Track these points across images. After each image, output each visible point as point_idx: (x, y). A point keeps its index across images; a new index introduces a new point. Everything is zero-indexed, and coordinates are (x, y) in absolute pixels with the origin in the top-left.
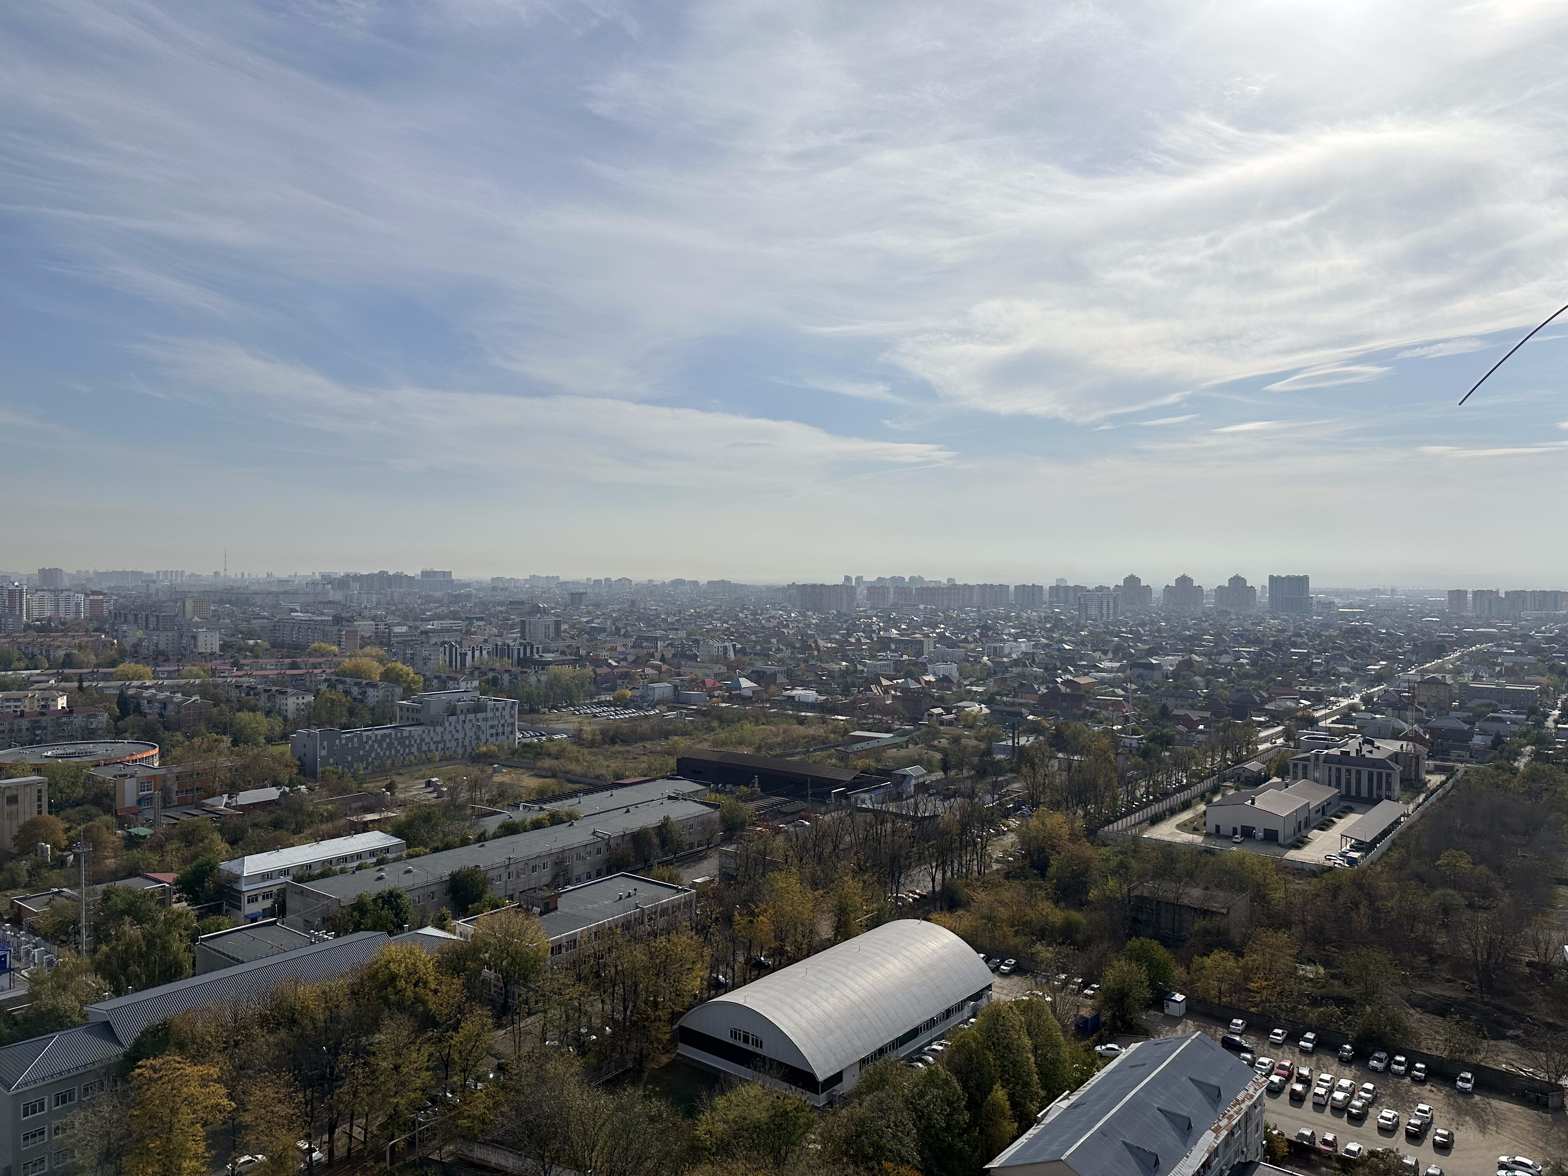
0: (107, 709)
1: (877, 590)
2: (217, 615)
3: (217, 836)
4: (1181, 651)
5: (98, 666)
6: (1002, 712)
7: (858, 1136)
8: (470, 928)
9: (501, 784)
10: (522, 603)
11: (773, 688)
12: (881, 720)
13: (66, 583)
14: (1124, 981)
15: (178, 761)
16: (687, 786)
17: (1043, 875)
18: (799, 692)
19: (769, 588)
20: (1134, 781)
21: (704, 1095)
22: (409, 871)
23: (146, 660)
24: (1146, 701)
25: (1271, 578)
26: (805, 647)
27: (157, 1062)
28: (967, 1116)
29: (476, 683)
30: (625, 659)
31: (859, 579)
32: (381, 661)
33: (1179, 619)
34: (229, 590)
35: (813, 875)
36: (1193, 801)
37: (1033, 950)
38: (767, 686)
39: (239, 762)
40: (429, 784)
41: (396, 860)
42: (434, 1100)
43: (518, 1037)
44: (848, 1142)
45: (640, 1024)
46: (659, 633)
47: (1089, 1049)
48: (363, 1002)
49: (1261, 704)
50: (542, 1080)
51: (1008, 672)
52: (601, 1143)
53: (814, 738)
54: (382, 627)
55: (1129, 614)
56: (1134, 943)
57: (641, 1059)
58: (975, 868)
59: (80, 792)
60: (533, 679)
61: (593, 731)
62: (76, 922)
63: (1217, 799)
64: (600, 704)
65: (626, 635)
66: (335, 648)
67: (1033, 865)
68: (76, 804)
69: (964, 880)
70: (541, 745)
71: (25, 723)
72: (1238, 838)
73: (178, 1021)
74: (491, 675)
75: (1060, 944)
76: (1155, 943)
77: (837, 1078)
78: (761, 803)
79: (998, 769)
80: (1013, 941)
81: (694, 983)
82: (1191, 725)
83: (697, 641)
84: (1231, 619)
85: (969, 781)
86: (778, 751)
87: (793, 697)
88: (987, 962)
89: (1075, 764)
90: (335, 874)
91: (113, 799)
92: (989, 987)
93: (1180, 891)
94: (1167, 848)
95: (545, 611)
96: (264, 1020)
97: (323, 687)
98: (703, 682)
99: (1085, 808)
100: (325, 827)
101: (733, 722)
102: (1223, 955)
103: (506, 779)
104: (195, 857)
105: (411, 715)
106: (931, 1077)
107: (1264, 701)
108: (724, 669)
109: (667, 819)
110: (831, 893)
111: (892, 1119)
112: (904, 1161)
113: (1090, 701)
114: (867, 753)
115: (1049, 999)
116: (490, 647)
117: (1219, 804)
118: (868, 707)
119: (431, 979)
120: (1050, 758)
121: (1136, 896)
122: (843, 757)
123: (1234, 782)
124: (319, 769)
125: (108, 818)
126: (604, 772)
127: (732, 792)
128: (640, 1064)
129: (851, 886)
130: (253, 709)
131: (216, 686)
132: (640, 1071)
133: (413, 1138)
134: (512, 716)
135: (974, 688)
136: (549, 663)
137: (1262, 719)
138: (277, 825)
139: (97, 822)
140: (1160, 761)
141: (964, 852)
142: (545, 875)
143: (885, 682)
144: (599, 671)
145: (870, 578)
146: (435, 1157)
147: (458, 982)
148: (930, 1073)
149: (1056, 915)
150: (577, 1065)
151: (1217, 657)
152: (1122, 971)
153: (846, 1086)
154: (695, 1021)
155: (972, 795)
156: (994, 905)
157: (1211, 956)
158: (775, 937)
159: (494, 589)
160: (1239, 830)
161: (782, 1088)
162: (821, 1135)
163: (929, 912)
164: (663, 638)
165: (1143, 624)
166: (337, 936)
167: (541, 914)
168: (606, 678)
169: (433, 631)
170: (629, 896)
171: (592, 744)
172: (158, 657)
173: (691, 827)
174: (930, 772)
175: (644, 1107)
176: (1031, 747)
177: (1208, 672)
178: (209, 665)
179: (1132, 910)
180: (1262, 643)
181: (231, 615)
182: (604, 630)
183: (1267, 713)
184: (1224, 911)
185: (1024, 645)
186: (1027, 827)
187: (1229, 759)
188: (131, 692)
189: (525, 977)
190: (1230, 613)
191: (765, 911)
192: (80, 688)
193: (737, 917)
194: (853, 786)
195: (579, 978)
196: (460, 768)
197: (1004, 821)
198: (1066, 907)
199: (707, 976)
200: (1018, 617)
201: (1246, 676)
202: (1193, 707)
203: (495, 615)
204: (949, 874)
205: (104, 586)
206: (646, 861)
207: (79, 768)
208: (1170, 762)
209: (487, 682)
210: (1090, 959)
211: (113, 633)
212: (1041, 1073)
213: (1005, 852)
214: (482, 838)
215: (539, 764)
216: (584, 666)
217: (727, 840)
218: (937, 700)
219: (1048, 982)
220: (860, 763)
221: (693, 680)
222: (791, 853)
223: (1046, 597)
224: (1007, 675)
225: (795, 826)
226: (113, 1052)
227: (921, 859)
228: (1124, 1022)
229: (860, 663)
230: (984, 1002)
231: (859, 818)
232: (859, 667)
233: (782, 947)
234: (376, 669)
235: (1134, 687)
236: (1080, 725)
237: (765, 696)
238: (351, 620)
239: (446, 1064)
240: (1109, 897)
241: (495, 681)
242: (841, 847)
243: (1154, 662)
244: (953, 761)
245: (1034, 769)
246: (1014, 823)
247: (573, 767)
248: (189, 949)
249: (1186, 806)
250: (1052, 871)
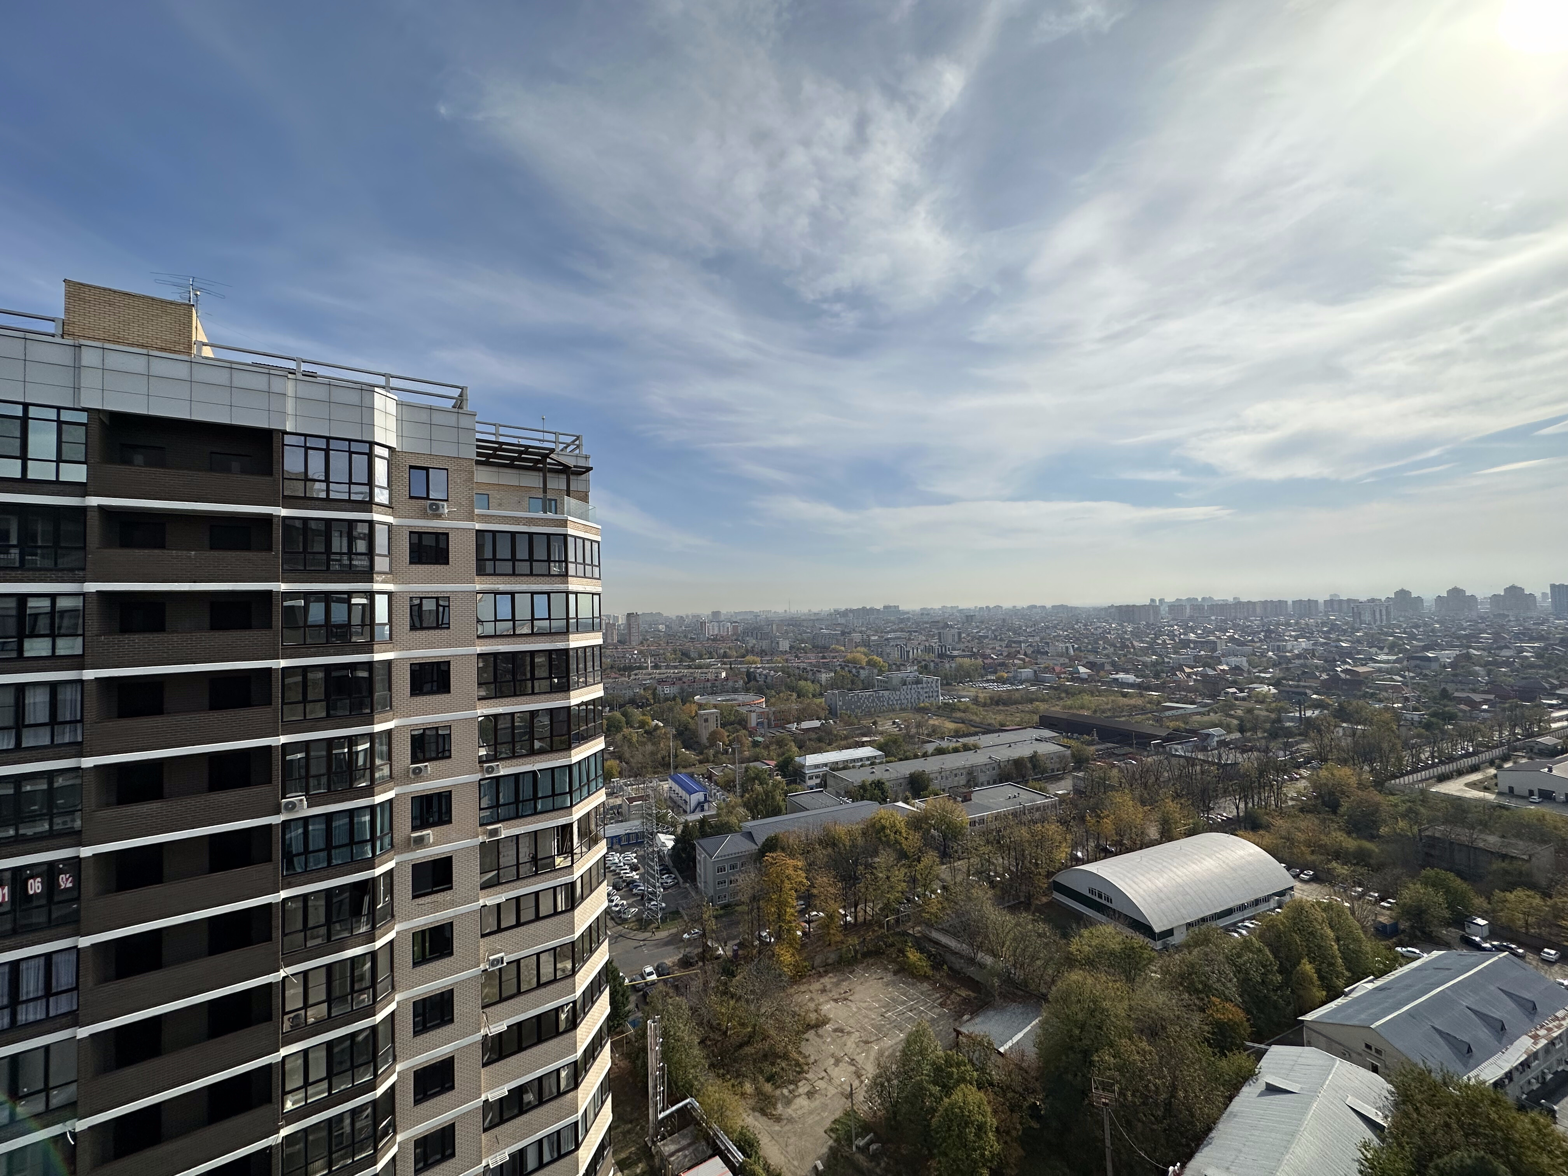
0: (742, 678)
1: (1176, 608)
2: (787, 632)
3: (793, 744)
4: (1457, 646)
5: (737, 657)
6: (1288, 692)
7: (1190, 974)
8: (923, 805)
9: (934, 725)
10: (938, 622)
11: (1102, 673)
12: (1186, 696)
13: (722, 618)
14: (1421, 901)
15: (773, 705)
16: (1047, 733)
17: (1335, 812)
18: (1121, 676)
19: (1095, 609)
20: (1419, 747)
21: (1074, 926)
22: (887, 770)
23: (757, 654)
24: (1425, 685)
25: (1553, 587)
26: (1124, 646)
27: (774, 855)
28: (1280, 978)
29: (916, 668)
30: (1001, 654)
31: (1161, 601)
32: (865, 655)
33: (1453, 621)
34: (792, 619)
35: (1141, 796)
36: (1482, 766)
37: (1330, 866)
38: (1098, 672)
39: (801, 706)
40: (894, 723)
41: (881, 763)
42: (908, 900)
43: (954, 871)
44: (1182, 976)
45: (1028, 875)
46: (1022, 638)
47: (1390, 949)
48: (869, 839)
49: (1551, 690)
50: (970, 899)
51: (1291, 663)
52: (1008, 943)
53: (1135, 707)
54: (865, 637)
55: (1401, 619)
56: (1428, 872)
57: (1029, 897)
58: (1273, 802)
59: (733, 718)
60: (947, 666)
61: (985, 697)
62: (734, 781)
63: (1507, 765)
64: (988, 681)
65: (1001, 640)
66: (843, 648)
67: (1324, 804)
68: (732, 724)
69: (1263, 810)
70: (954, 704)
71: (709, 684)
72: (1536, 798)
73: (781, 836)
74: (923, 663)
75: (1354, 865)
76: (1451, 875)
77: (1170, 932)
78: (1099, 747)
79: (1289, 733)
80: (1310, 858)
81: (1062, 855)
82: (1474, 705)
83: (1047, 643)
84: (1510, 621)
85: (1263, 741)
86: (1109, 714)
87: (1117, 679)
88: (1288, 870)
89: (1358, 732)
90: (850, 768)
91: (746, 722)
92: (1292, 888)
93: (1475, 836)
94: (1457, 802)
95: (951, 627)
96: (820, 842)
97: (838, 668)
98: (1054, 669)
99: (1371, 765)
100: (843, 743)
101: (1075, 694)
102: (1527, 892)
103: (936, 723)
104: (783, 754)
105: (883, 685)
106: (1246, 944)
107: (1556, 687)
108: (1067, 661)
109: (1035, 752)
110: (1156, 809)
111: (1216, 967)
112: (1228, 999)
113: (1370, 685)
114: (1176, 718)
115: (1347, 904)
116: (922, 647)
117: (1510, 770)
118: (1175, 687)
119: (903, 831)
120: (1336, 726)
121: (1427, 836)
122: (1159, 720)
123: (1527, 753)
124: (839, 712)
125: (744, 731)
126: (993, 722)
127: (1077, 739)
128: (1029, 900)
129: (1172, 806)
130: (806, 680)
131: (788, 667)
132: (1029, 904)
133: (898, 919)
134: (937, 687)
135: (1263, 675)
136: (956, 657)
137: (1554, 702)
138: (820, 740)
139: (740, 733)
140: (1443, 732)
141: (1262, 790)
142: (963, 780)
143: (1187, 670)
144: (986, 661)
145: (1170, 599)
146: (911, 932)
147: (918, 835)
148: (1245, 941)
149: (1351, 843)
150: (990, 893)
151: (1497, 651)
152: (1419, 892)
153: (1178, 939)
154: (1063, 878)
155: (1267, 750)
156: (1292, 830)
157: (1514, 893)
158: (1116, 833)
159: (922, 614)
160: (1536, 792)
161: (1129, 932)
162: (1161, 968)
163: (1236, 830)
164: (1025, 642)
165: (1417, 626)
166: (853, 801)
167: (962, 802)
168: (990, 666)
169: (891, 638)
170: (1015, 797)
171: (985, 705)
172: (762, 653)
173: (1052, 759)
174: (1229, 732)
175: (1034, 926)
176: (1317, 718)
177: (1488, 663)
178: (785, 657)
179: (1424, 846)
180: (1548, 639)
181: (793, 631)
182: (987, 637)
183: (1559, 697)
184: (1526, 857)
185: (1304, 643)
186: (1317, 776)
187: (1518, 734)
188: (752, 670)
189: (955, 837)
190: (1508, 616)
191: (1108, 816)
192: (731, 668)
193: (1089, 818)
194: (1168, 739)
195: (988, 842)
196: (911, 716)
197: (1296, 770)
198: (1358, 838)
199: (1069, 852)
200: (1297, 623)
201: (1532, 666)
202: (1474, 691)
203: (924, 629)
204: (1250, 805)
205: (738, 619)
206: (1024, 777)
207: (732, 706)
208: (1455, 733)
209: (922, 667)
210: (1385, 879)
211: (743, 641)
212: (1344, 958)
213: (1299, 793)
214: (925, 755)
215: (954, 715)
216: (976, 659)
217: (1077, 768)
218: (1231, 683)
219: (1345, 891)
220: (1172, 724)
221: (1046, 668)
222: (1124, 781)
223: (1321, 608)
224: (1291, 666)
225: (1126, 763)
226: (754, 848)
227: (1226, 793)
228: (1423, 932)
229: (1167, 657)
230: (1287, 898)
231: (1174, 761)
232: (1166, 660)
233: (1122, 840)
234: (864, 660)
235: (1412, 674)
236: (1361, 702)
237: (1097, 678)
238: (849, 633)
239: (914, 880)
240: (1400, 834)
241: (926, 667)
242: (1161, 779)
243: (1431, 655)
244: (1248, 725)
245: (1321, 735)
246: (1305, 772)
247: (974, 718)
248: (784, 800)
249: (1474, 769)
250: (1342, 810)
